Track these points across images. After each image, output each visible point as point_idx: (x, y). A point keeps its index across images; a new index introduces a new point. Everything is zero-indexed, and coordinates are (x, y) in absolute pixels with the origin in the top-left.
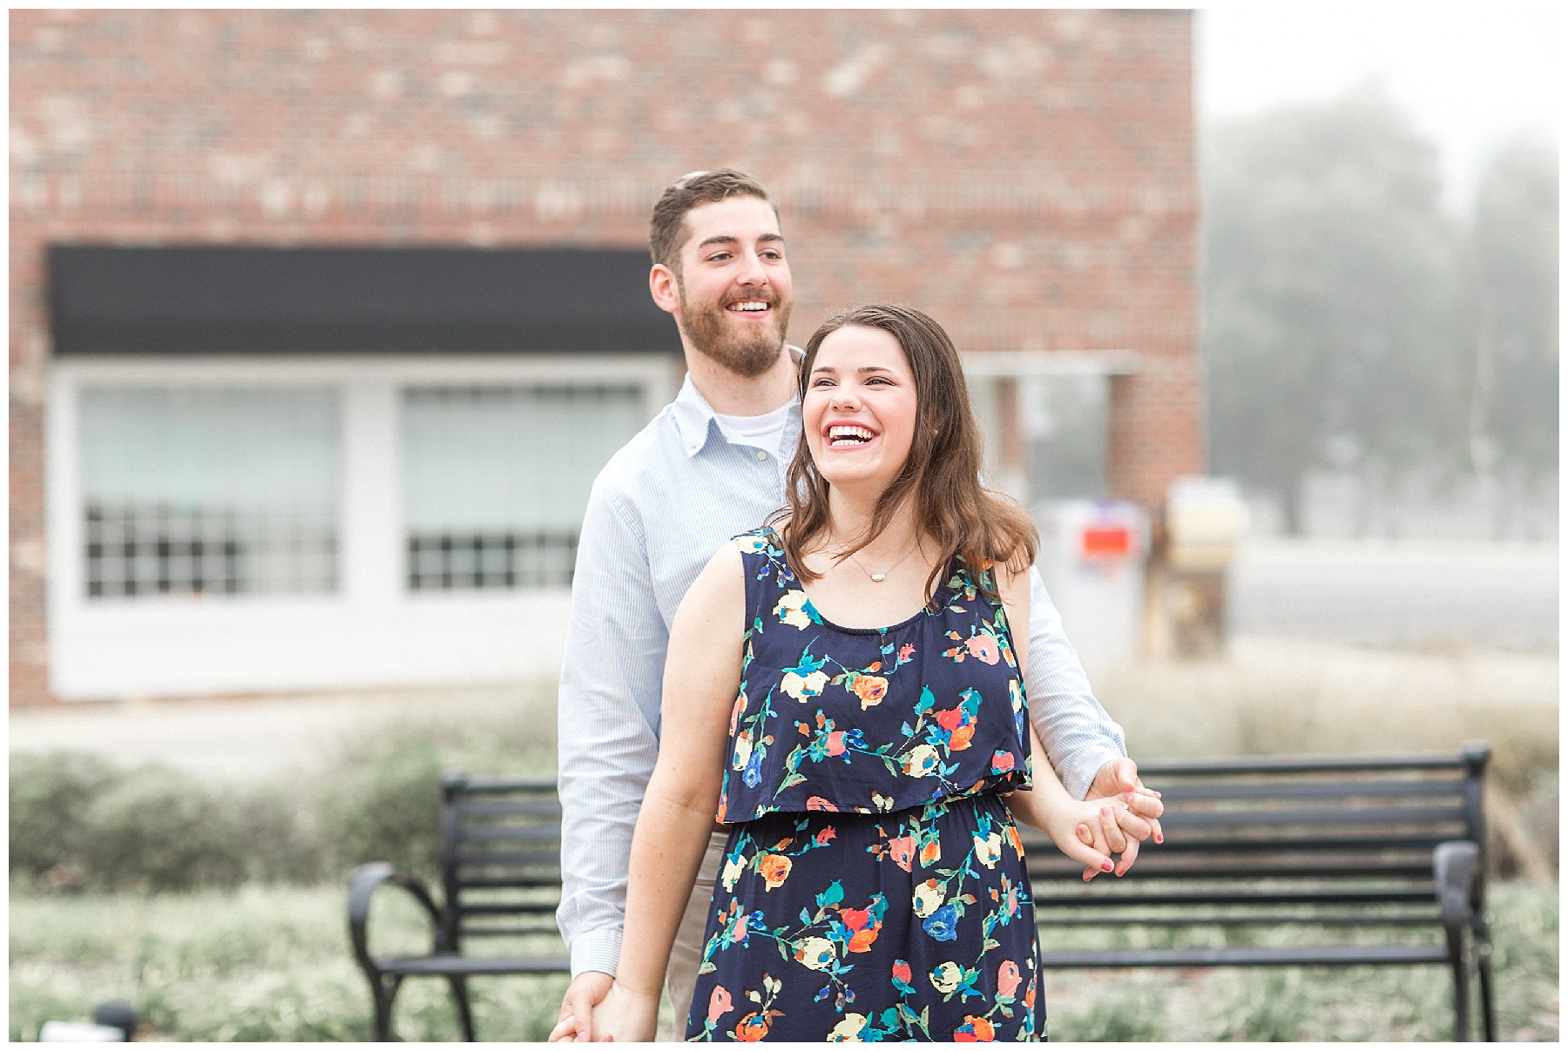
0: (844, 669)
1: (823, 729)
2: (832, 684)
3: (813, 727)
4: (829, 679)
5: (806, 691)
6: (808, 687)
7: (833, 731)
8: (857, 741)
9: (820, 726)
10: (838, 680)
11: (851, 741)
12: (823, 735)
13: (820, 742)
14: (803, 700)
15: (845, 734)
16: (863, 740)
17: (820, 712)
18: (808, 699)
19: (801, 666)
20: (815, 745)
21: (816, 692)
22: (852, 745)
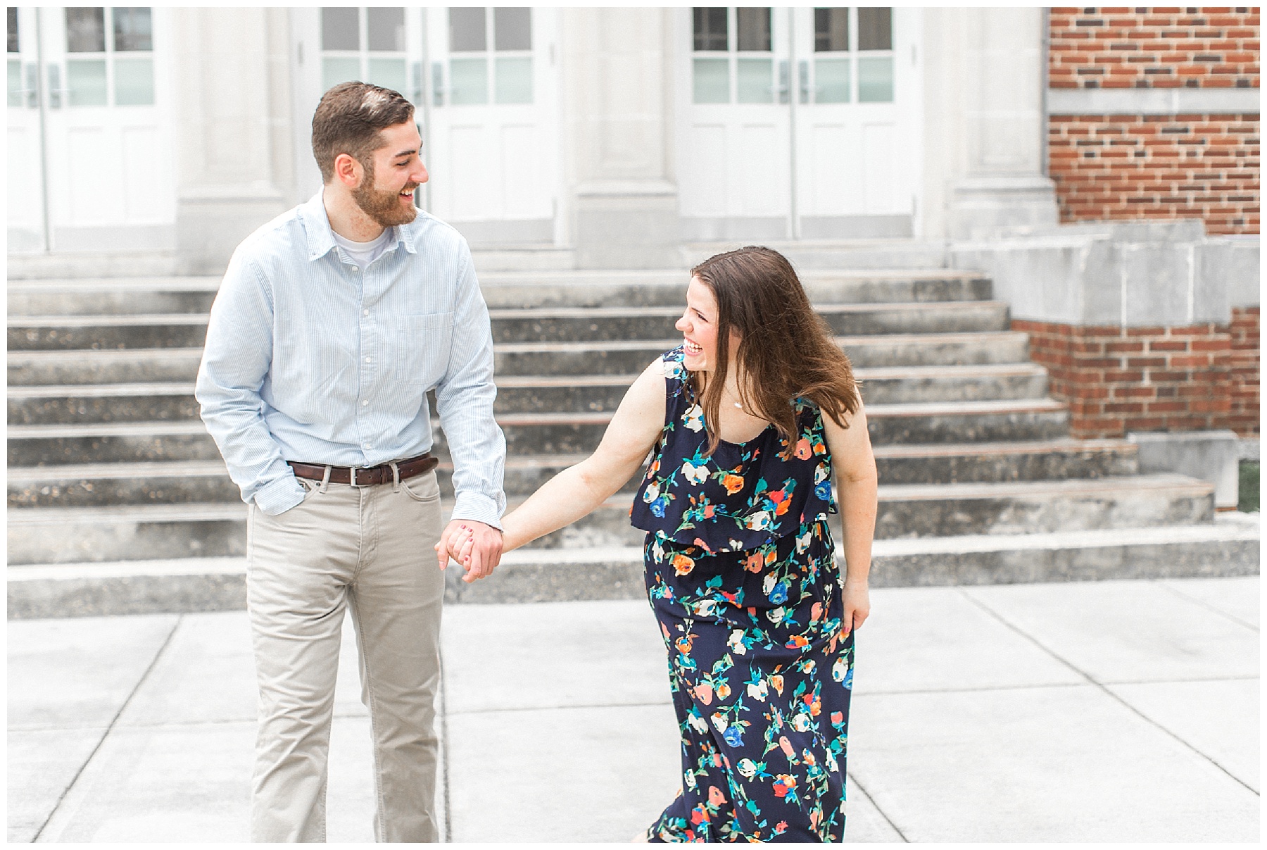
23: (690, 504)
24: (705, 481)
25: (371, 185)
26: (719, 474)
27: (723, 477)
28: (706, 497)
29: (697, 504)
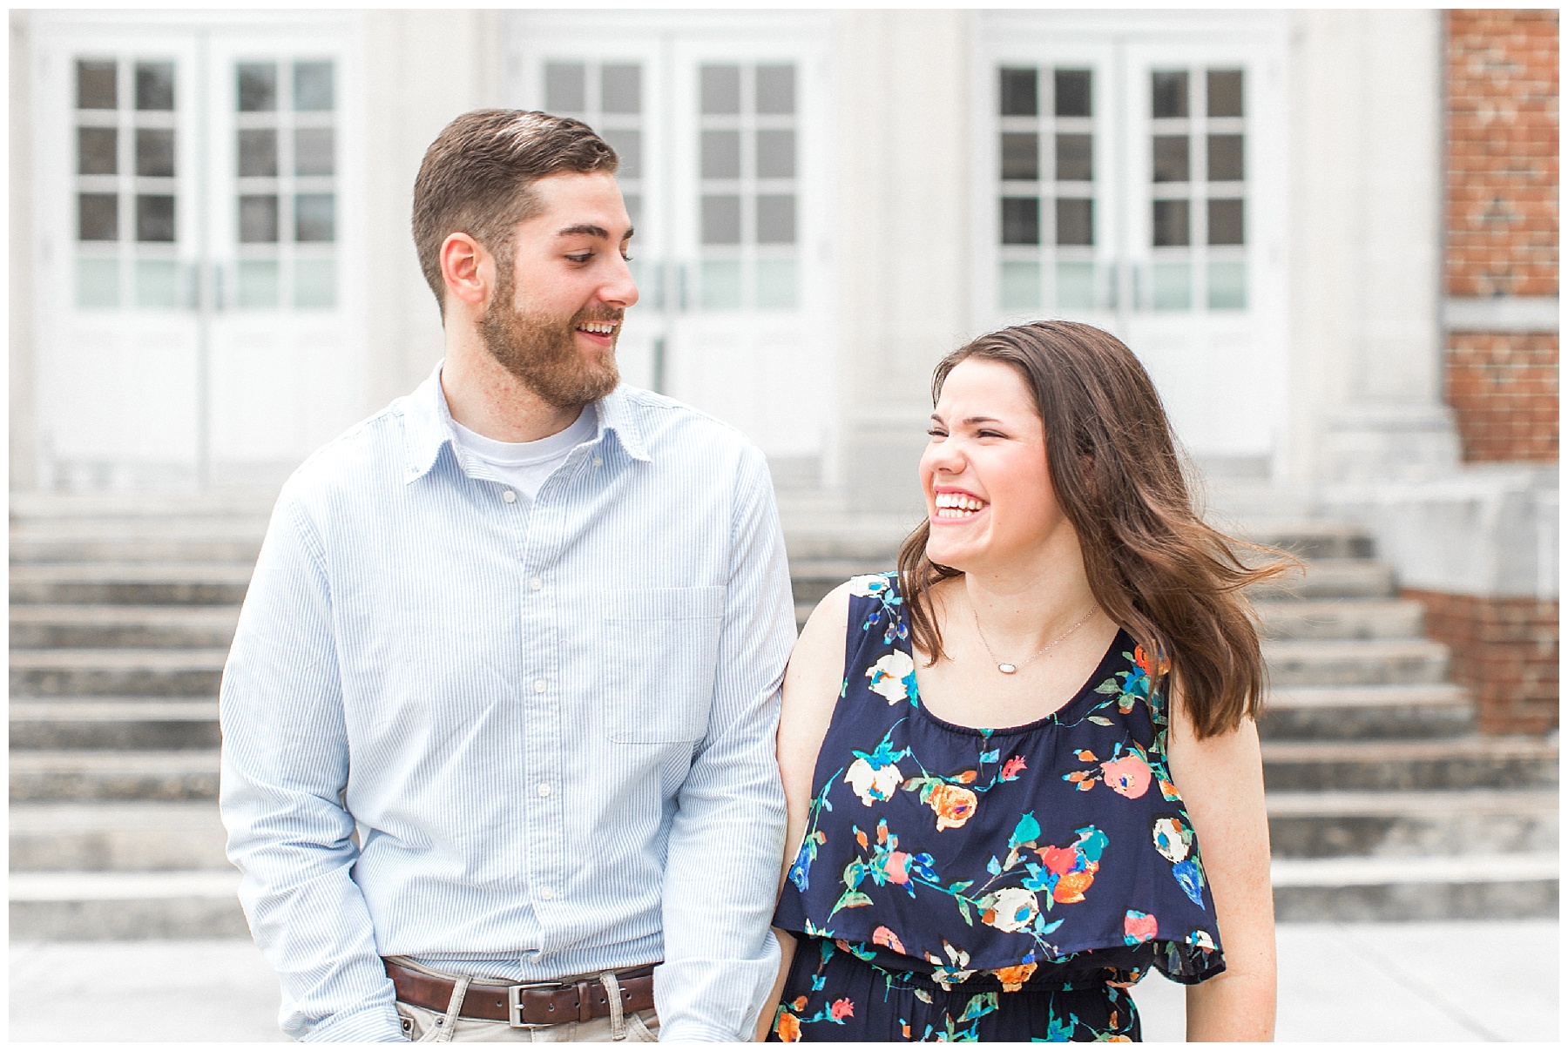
0: (924, 772)
1: (884, 846)
2: (903, 788)
3: (873, 839)
4: (901, 780)
5: (873, 791)
6: (877, 787)
7: (895, 850)
8: (925, 870)
9: (880, 841)
10: (913, 785)
11: (918, 869)
12: (883, 854)
13: (879, 861)
14: (867, 801)
15: (909, 858)
16: (934, 870)
17: (883, 823)
18: (873, 802)
19: (876, 755)
20: (874, 864)
21: (885, 795)
22: (918, 875)
23: (856, 851)
24: (891, 796)
25: (508, 302)
26: (925, 780)
27: (930, 788)
28: (891, 831)
29: (871, 848)
